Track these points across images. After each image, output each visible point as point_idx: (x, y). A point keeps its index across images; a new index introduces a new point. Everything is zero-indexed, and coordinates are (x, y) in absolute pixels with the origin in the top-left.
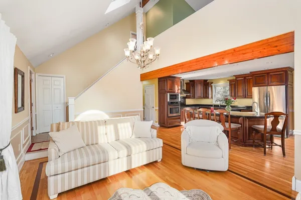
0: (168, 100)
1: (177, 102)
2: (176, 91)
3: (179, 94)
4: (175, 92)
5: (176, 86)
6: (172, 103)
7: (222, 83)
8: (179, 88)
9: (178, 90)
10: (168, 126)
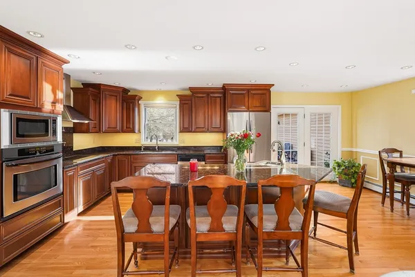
0: (6, 143)
1: (50, 150)
2: (48, 107)
3: (59, 120)
4: (39, 109)
5: (47, 88)
6: (23, 153)
7: (160, 100)
8: (60, 95)
9: (54, 103)
10: (6, 260)
